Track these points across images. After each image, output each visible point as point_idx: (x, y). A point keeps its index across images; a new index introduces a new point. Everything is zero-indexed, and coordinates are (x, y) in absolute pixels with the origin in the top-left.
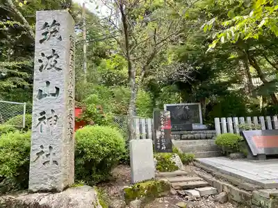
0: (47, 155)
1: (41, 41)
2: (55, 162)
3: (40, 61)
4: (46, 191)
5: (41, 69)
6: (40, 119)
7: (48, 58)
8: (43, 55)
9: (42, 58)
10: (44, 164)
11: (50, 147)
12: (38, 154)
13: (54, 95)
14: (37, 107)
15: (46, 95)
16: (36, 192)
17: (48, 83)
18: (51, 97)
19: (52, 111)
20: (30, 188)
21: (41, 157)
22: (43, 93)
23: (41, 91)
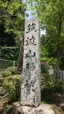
0: (29, 86)
1: (27, 33)
5: (27, 44)
6: (26, 68)
7: (30, 40)
9: (27, 40)
10: (28, 91)
11: (31, 82)
14: (25, 62)
16: (24, 106)
18: (31, 57)
19: (32, 64)
20: (21, 103)
21: (26, 86)
22: (28, 55)
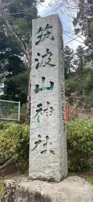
0: (44, 145)
1: (37, 43)
2: (52, 152)
3: (37, 60)
4: (44, 180)
6: (37, 111)
7: (43, 57)
8: (39, 54)
9: (38, 57)
10: (41, 153)
11: (47, 137)
12: (36, 143)
13: (48, 89)
14: (34, 100)
15: (41, 89)
16: (36, 179)
17: (43, 78)
18: (46, 90)
19: (48, 103)
20: (31, 174)
21: (39, 145)
22: (40, 88)
23: (37, 86)
